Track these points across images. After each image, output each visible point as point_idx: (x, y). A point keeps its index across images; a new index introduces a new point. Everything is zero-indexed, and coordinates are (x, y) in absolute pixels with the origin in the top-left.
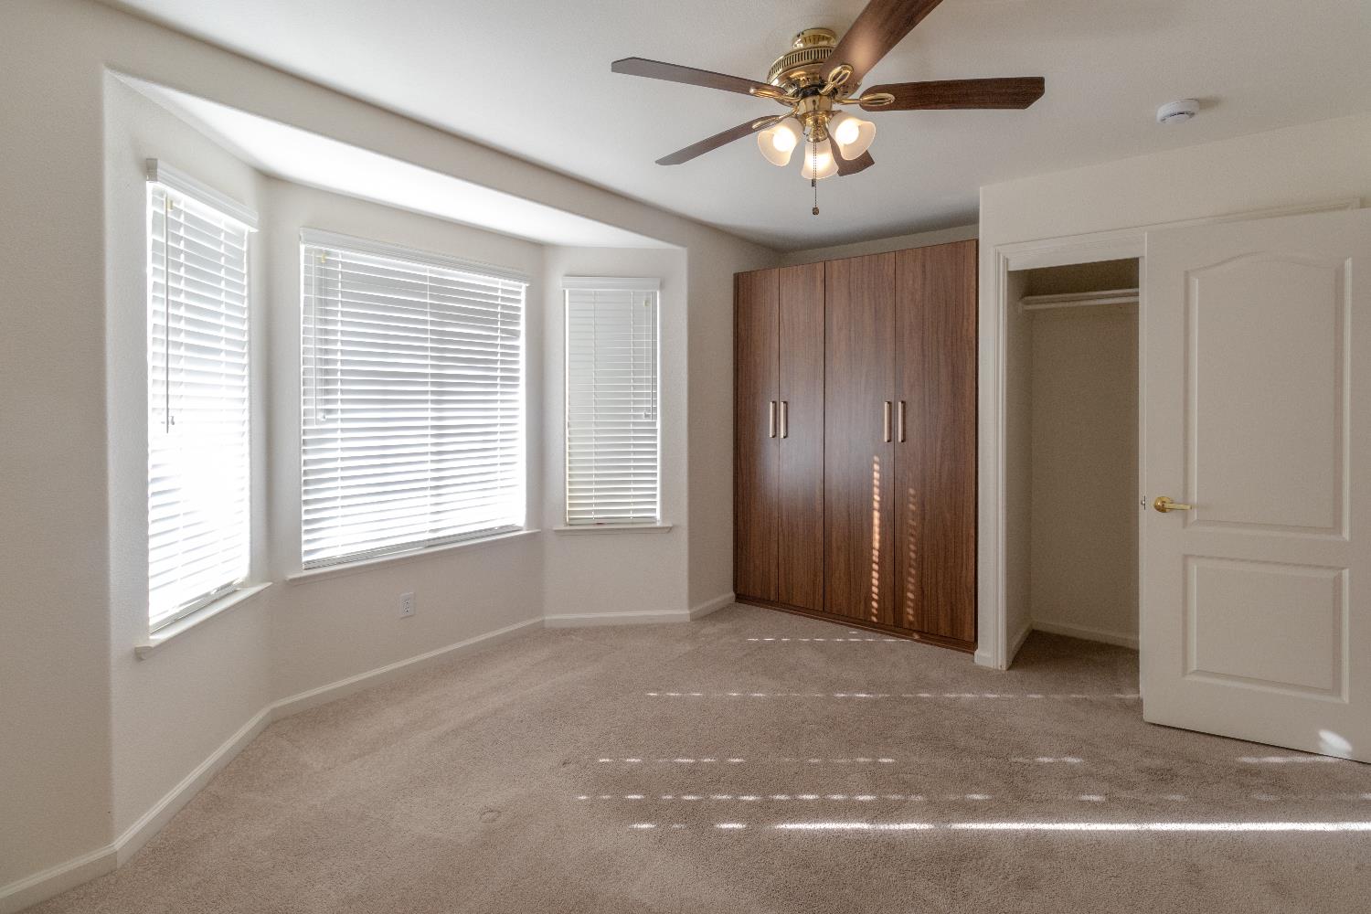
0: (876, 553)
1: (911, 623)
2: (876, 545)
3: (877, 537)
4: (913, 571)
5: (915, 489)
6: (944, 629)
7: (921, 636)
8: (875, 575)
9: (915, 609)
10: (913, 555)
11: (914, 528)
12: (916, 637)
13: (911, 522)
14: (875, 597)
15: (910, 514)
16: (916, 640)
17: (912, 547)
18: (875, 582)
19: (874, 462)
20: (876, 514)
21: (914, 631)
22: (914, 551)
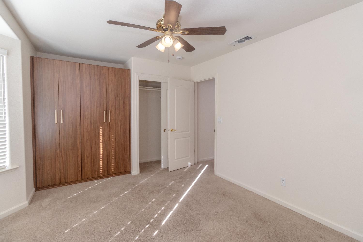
0: (101, 155)
1: (113, 172)
2: (101, 153)
3: (101, 151)
4: (113, 157)
5: (113, 135)
6: (122, 170)
7: (115, 175)
8: (101, 162)
9: (114, 168)
10: (113, 153)
11: (113, 146)
12: (114, 175)
13: (112, 144)
14: (101, 168)
15: (112, 142)
16: (114, 176)
17: (113, 151)
18: (101, 164)
19: (100, 128)
20: (101, 144)
21: (113, 174)
22: (113, 152)
